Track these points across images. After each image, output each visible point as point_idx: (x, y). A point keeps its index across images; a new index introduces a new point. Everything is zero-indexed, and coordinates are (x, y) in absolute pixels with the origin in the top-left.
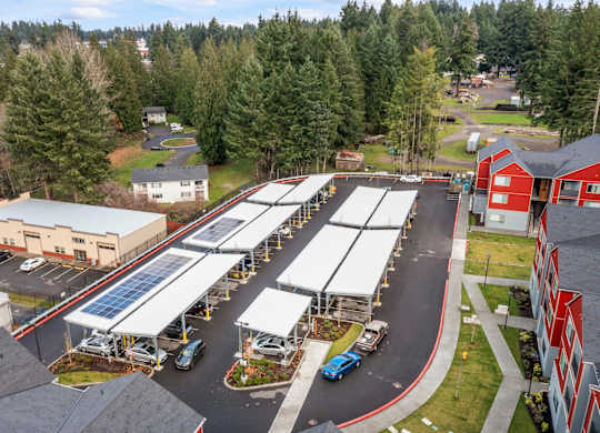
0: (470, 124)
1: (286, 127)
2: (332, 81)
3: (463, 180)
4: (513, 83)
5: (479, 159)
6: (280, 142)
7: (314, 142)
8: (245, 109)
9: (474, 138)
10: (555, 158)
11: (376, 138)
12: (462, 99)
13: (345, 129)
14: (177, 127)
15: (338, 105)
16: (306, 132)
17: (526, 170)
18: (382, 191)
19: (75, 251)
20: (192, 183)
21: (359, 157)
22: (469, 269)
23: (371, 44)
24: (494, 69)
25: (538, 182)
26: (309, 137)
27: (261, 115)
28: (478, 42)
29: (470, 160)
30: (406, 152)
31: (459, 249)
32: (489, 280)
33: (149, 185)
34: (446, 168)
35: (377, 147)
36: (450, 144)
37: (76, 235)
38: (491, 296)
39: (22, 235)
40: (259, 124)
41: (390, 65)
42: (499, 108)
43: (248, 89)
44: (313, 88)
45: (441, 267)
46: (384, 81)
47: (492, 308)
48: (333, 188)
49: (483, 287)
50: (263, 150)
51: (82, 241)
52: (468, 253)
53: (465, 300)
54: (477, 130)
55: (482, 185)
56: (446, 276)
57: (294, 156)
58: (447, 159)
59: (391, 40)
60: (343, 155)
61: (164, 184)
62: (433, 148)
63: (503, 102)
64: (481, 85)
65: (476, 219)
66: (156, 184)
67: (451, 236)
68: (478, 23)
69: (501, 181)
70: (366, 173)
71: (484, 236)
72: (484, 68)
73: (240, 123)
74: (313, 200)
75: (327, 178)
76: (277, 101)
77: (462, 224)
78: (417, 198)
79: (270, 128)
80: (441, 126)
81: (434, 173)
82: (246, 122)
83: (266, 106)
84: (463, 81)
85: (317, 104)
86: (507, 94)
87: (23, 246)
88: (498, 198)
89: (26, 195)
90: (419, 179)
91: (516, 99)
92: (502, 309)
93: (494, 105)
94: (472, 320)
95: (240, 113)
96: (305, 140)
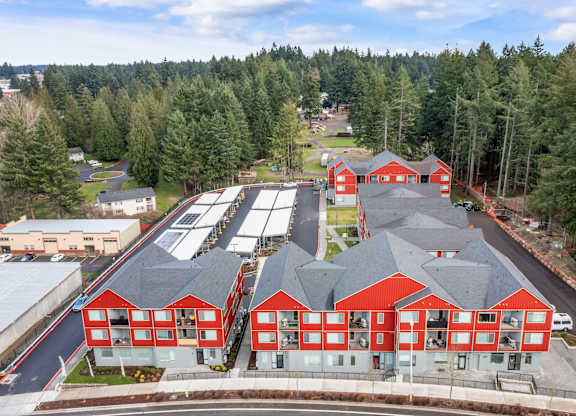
0: (321, 147)
1: (205, 157)
2: (233, 125)
3: (321, 183)
4: (346, 117)
5: (328, 169)
6: (202, 167)
7: (225, 166)
8: (177, 147)
9: (325, 157)
10: (366, 165)
11: (259, 161)
12: (314, 130)
13: (243, 156)
14: (96, 164)
15: (239, 141)
16: (220, 160)
17: (352, 171)
18: (277, 191)
19: (86, 247)
20: (144, 200)
21: (254, 174)
22: (329, 223)
23: (250, 96)
24: (335, 105)
25: (359, 177)
26: (222, 163)
27: (188, 149)
28: (321, 82)
29: (323, 171)
30: (284, 168)
31: (323, 216)
32: (339, 226)
33: (113, 204)
34: (310, 177)
35: (263, 168)
36: (311, 162)
37: (86, 236)
38: (339, 232)
39: (41, 241)
40: (187, 157)
41: (264, 110)
42: (340, 135)
43: (177, 133)
44: (221, 131)
45: (316, 224)
46: (261, 121)
47: (341, 235)
48: (243, 194)
49: (336, 229)
50: (190, 174)
51: (91, 239)
52: (328, 217)
53: (328, 234)
54: (326, 152)
55: (332, 183)
56: (318, 227)
57: (213, 176)
58: (310, 172)
59: (263, 92)
60: (242, 174)
61: (124, 202)
62: (302, 164)
63: (342, 131)
64: (326, 118)
65: (330, 202)
66: (119, 203)
67: (318, 210)
68: (319, 69)
69: (340, 179)
70: (262, 184)
71: (335, 209)
72: (327, 105)
73: (173, 157)
74: (235, 201)
75: (239, 188)
76: (197, 140)
77: (323, 205)
78: (297, 195)
79: (194, 158)
80: (304, 150)
81: (304, 180)
82: (177, 155)
83: (191, 144)
84: (313, 116)
85: (226, 141)
86: (344, 125)
87: (42, 249)
88: (340, 188)
89: (24, 218)
90: (295, 184)
91: (349, 129)
92: (345, 235)
93: (336, 134)
94: (333, 241)
95: (173, 150)
96: (219, 165)
